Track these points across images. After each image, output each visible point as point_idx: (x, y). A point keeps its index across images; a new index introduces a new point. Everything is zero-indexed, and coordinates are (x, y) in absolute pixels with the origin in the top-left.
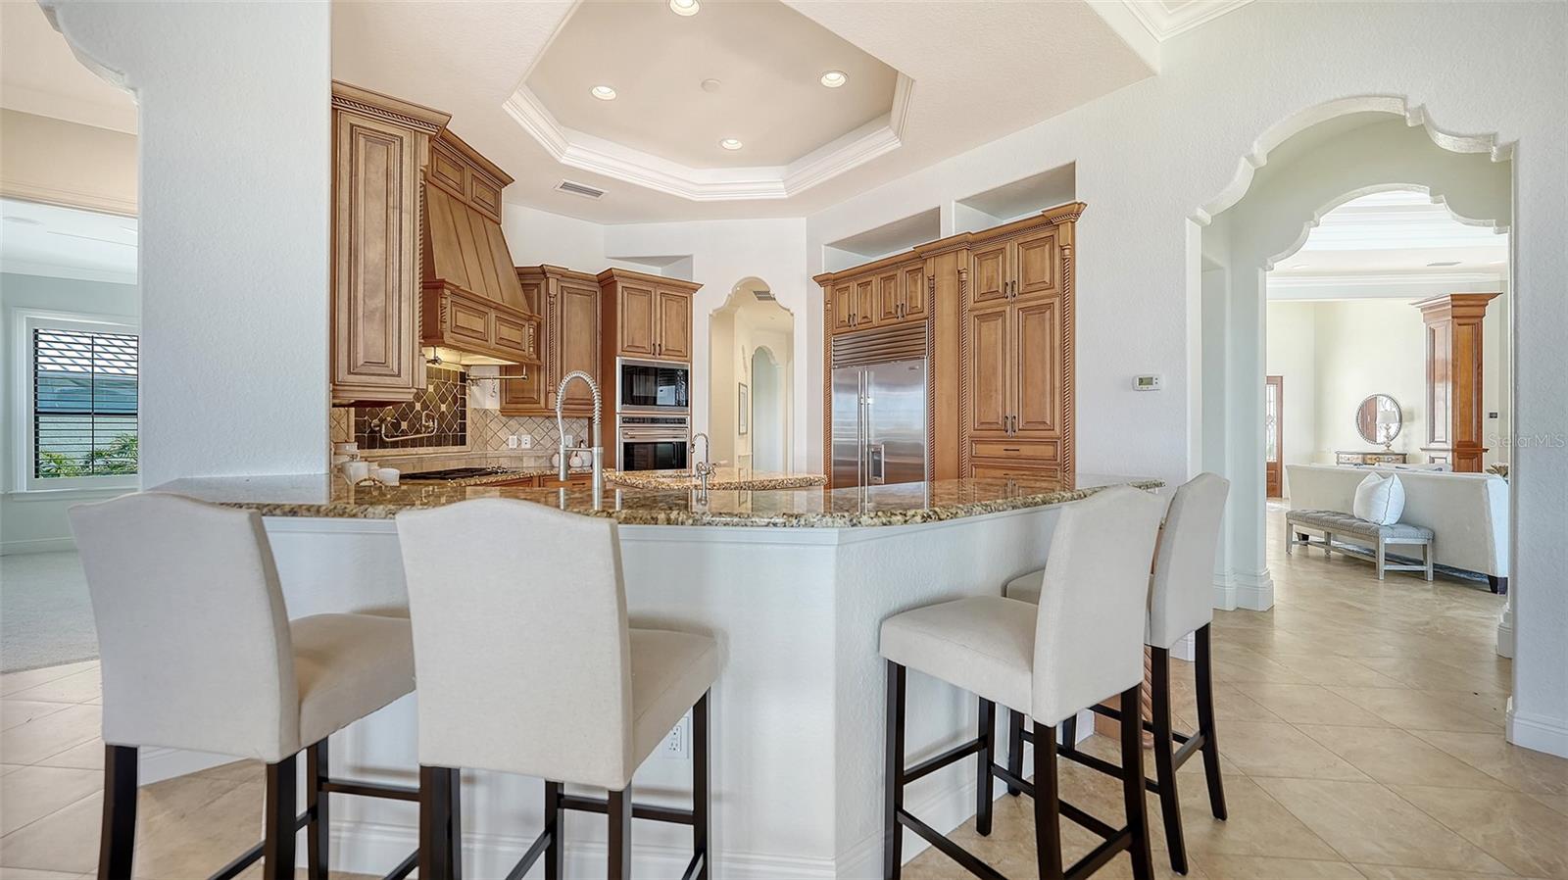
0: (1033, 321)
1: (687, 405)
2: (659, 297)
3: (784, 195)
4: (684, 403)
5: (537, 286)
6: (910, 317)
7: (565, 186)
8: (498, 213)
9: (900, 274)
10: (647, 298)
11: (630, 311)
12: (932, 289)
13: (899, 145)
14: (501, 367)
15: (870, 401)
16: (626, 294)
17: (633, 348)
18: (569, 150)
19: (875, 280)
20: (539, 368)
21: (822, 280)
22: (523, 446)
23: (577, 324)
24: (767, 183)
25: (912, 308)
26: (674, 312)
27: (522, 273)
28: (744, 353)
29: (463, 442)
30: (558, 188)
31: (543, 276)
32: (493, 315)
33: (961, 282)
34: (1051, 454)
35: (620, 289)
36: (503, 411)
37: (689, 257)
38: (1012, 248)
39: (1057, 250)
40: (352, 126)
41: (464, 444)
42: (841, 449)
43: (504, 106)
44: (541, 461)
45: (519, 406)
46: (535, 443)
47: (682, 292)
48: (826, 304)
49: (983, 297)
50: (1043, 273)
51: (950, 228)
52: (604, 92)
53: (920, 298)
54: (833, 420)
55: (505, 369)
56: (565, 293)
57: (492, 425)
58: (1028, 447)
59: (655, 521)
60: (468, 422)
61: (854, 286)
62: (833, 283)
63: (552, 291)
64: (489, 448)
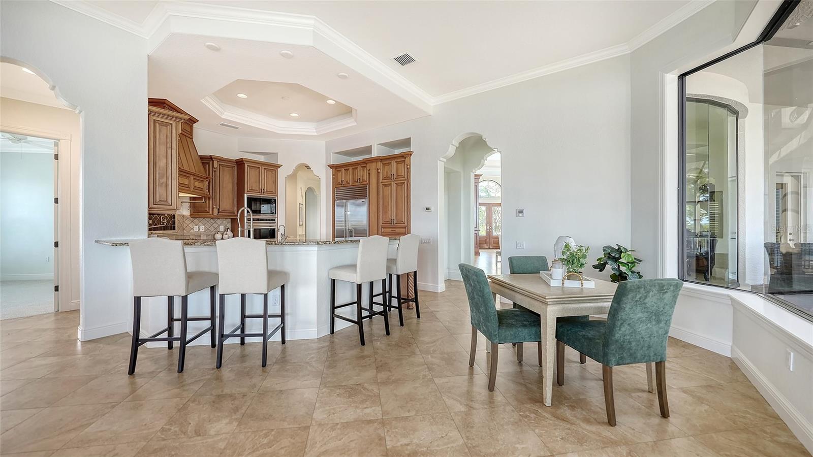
0: (399, 187)
1: (275, 213)
2: (263, 170)
3: (316, 134)
4: (274, 213)
5: (208, 163)
6: (362, 183)
7: (222, 124)
8: (192, 135)
9: (359, 167)
10: (258, 170)
11: (250, 177)
12: (369, 174)
13: (356, 124)
14: (190, 197)
15: (349, 213)
16: (249, 168)
17: (252, 190)
18: (225, 113)
19: (351, 168)
20: (209, 198)
21: (331, 167)
22: (201, 230)
23: (227, 181)
24: (308, 129)
25: (363, 180)
26: (270, 176)
27: (202, 158)
28: (301, 190)
29: (174, 229)
30: (219, 125)
31: (211, 160)
32: (192, 177)
33: (378, 173)
34: (404, 231)
35: (246, 166)
36: (191, 216)
37: (276, 154)
38: (393, 162)
39: (406, 165)
40: (154, 120)
41: (175, 229)
42: (338, 231)
43: (201, 101)
44: (209, 236)
45: (200, 213)
46: (206, 229)
47: (272, 168)
48: (333, 176)
49: (385, 178)
50: (402, 172)
51: (375, 154)
52: (242, 96)
53: (366, 177)
54: (336, 220)
55: (193, 199)
56: (221, 167)
57: (186, 222)
58: (398, 229)
59: (272, 244)
60: (176, 220)
61: (343, 170)
62: (336, 168)
63: (215, 166)
64: (185, 231)
